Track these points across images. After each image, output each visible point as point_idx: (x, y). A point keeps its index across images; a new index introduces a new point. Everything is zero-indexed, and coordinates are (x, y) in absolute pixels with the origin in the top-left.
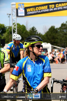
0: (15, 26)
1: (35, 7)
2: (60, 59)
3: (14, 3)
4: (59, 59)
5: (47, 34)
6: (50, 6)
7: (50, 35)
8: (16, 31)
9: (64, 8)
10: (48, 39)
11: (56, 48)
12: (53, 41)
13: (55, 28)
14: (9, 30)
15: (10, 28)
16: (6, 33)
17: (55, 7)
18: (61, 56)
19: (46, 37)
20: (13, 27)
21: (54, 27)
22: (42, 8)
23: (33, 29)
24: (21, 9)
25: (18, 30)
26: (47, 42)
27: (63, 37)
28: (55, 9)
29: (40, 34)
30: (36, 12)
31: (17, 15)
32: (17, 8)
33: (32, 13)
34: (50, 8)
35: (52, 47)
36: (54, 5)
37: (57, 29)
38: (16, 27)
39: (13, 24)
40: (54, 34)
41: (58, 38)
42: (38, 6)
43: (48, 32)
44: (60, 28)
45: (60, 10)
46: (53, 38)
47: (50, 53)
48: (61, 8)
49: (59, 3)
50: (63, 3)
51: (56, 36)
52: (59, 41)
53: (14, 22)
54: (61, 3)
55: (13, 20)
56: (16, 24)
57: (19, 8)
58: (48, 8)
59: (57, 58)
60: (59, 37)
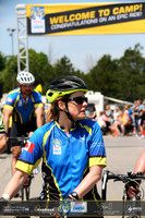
0: (24, 54)
1: (68, 14)
2: (122, 127)
3: (22, 6)
4: (119, 127)
5: (94, 72)
6: (101, 11)
7: (101, 75)
8: (27, 65)
9: (132, 15)
10: (96, 82)
11: (113, 103)
12: (106, 87)
13: (112, 59)
14: (12, 63)
15: (14, 59)
16: (6, 70)
17: (111, 14)
18: (125, 120)
19: (91, 79)
20: (20, 57)
21: (109, 57)
22: (84, 16)
23: (64, 61)
24: (38, 19)
25: (30, 63)
26: (95, 91)
27: (129, 78)
28: (110, 19)
29: (78, 71)
30: (70, 25)
31: (29, 32)
32: (28, 15)
33: (61, 27)
34: (101, 17)
35: (105, 100)
36: (108, 10)
37: (115, 61)
38: (26, 57)
39: (21, 51)
40: (109, 73)
41: (117, 82)
42: (75, 12)
43: (96, 68)
44: (123, 59)
45: (123, 21)
46: (108, 81)
47: (101, 114)
48: (124, 17)
49: (119, 6)
50: (129, 5)
51: (113, 77)
52: (120, 87)
53: (22, 46)
54: (124, 5)
55: (20, 42)
56: (26, 50)
57: (33, 16)
58: (97, 16)
59: (116, 123)
60: (120, 79)
